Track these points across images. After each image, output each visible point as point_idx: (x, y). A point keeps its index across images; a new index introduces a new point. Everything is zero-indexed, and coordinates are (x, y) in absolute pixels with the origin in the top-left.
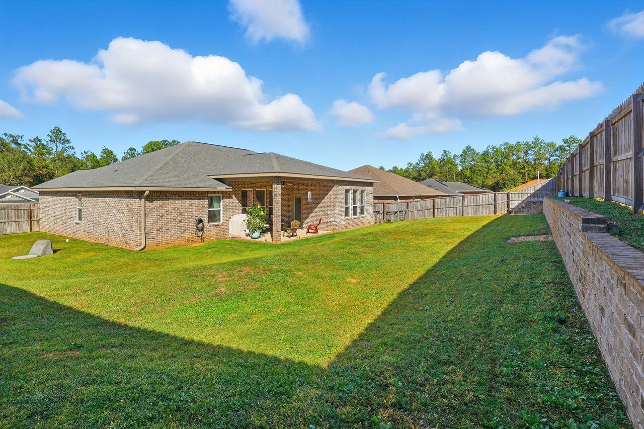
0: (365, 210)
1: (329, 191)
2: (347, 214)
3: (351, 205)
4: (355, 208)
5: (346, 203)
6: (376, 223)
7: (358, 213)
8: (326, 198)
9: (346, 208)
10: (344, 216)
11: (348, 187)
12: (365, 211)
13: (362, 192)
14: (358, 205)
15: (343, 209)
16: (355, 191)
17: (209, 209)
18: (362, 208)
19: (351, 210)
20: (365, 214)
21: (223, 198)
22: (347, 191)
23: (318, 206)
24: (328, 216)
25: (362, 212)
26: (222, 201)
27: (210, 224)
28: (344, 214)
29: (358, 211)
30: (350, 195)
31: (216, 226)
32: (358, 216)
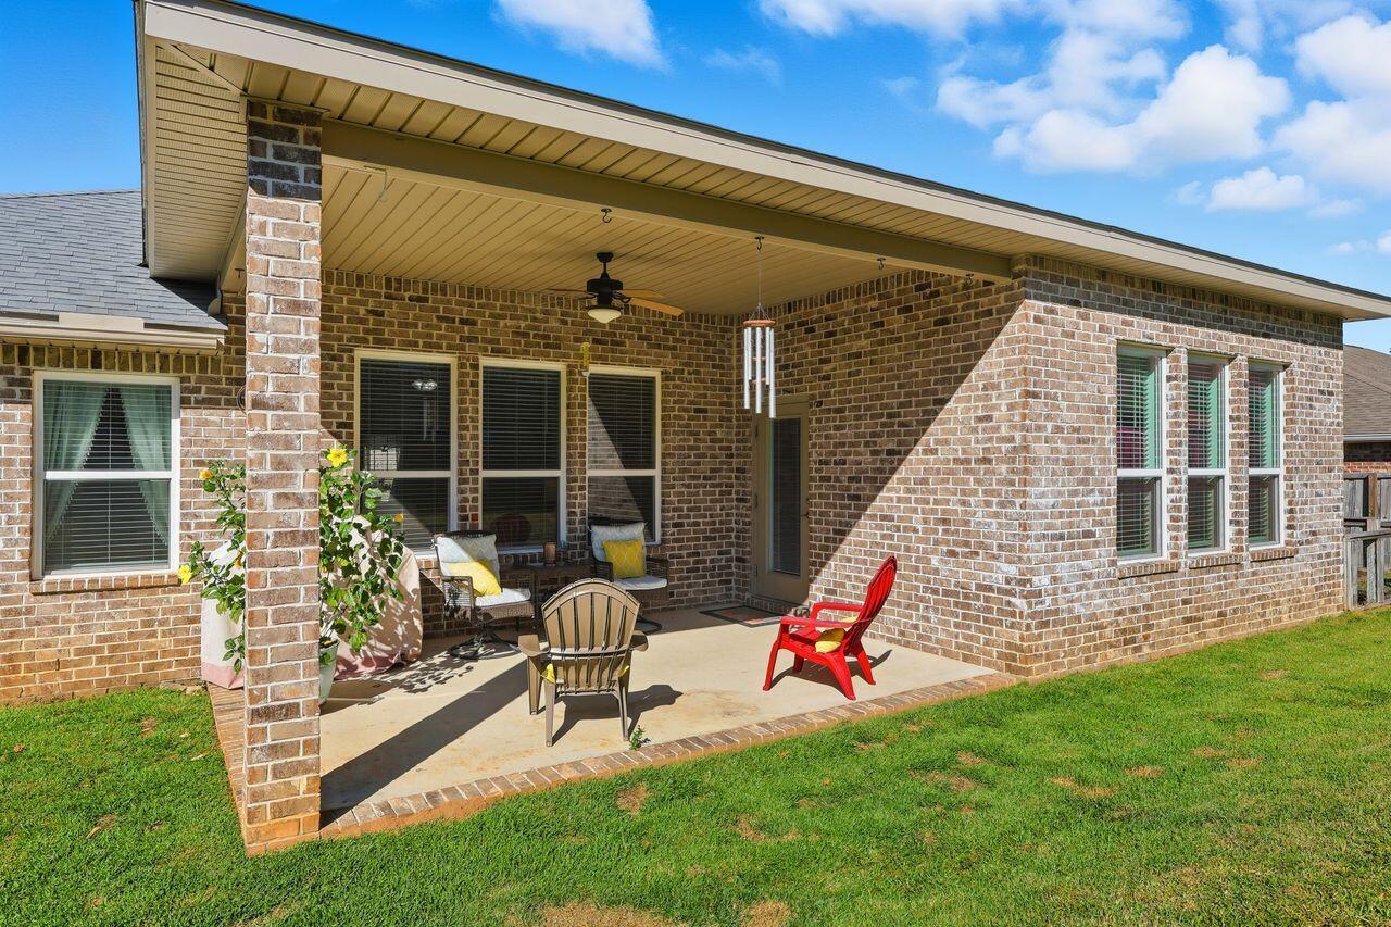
0: (1283, 505)
1: (976, 351)
2: (1133, 529)
3: (1166, 469)
4: (1201, 493)
5: (1130, 453)
6: (1361, 598)
7: (1228, 531)
8: (958, 409)
9: (1123, 484)
10: (1107, 551)
11: (1144, 329)
12: (1283, 520)
13: (1261, 375)
14: (1228, 469)
15: (1102, 501)
16: (1203, 370)
17: (52, 475)
18: (1260, 489)
19: (1170, 502)
20: (1283, 534)
21: (185, 402)
22: (1135, 363)
23: (902, 472)
24: (969, 547)
25: (1259, 522)
26: (176, 425)
27: (57, 576)
28: (1107, 531)
29: (1228, 514)
30: (1165, 393)
31: (106, 590)
32: (1228, 548)
